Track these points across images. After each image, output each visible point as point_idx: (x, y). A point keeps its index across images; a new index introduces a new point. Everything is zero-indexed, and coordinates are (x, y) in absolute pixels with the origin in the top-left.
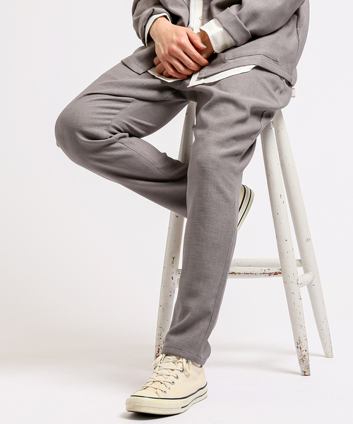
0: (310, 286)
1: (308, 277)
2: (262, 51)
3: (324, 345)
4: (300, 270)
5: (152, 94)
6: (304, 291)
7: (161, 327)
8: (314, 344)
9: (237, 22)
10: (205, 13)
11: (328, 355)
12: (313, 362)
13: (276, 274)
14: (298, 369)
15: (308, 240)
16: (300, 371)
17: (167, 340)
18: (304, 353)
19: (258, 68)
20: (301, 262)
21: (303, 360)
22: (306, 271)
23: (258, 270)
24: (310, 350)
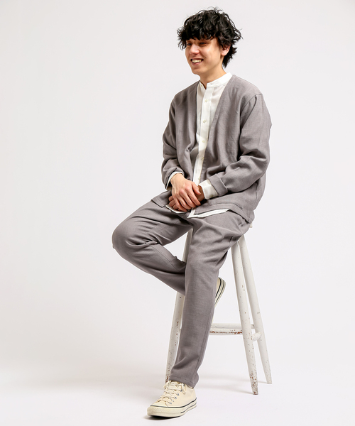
0: (259, 341)
1: (258, 335)
2: (233, 201)
3: (267, 376)
4: (253, 331)
5: (167, 219)
6: (255, 344)
7: (169, 364)
8: (261, 376)
9: (220, 182)
10: (203, 176)
11: (269, 382)
12: (260, 386)
13: (239, 333)
14: (251, 390)
15: (259, 313)
16: (252, 391)
17: (172, 372)
18: (255, 381)
19: (230, 211)
20: (254, 326)
21: (254, 385)
22: (257, 332)
23: (228, 330)
24: (258, 379)
